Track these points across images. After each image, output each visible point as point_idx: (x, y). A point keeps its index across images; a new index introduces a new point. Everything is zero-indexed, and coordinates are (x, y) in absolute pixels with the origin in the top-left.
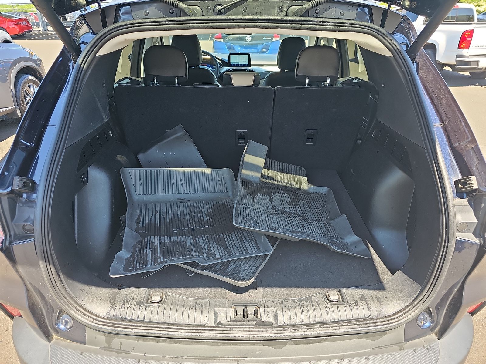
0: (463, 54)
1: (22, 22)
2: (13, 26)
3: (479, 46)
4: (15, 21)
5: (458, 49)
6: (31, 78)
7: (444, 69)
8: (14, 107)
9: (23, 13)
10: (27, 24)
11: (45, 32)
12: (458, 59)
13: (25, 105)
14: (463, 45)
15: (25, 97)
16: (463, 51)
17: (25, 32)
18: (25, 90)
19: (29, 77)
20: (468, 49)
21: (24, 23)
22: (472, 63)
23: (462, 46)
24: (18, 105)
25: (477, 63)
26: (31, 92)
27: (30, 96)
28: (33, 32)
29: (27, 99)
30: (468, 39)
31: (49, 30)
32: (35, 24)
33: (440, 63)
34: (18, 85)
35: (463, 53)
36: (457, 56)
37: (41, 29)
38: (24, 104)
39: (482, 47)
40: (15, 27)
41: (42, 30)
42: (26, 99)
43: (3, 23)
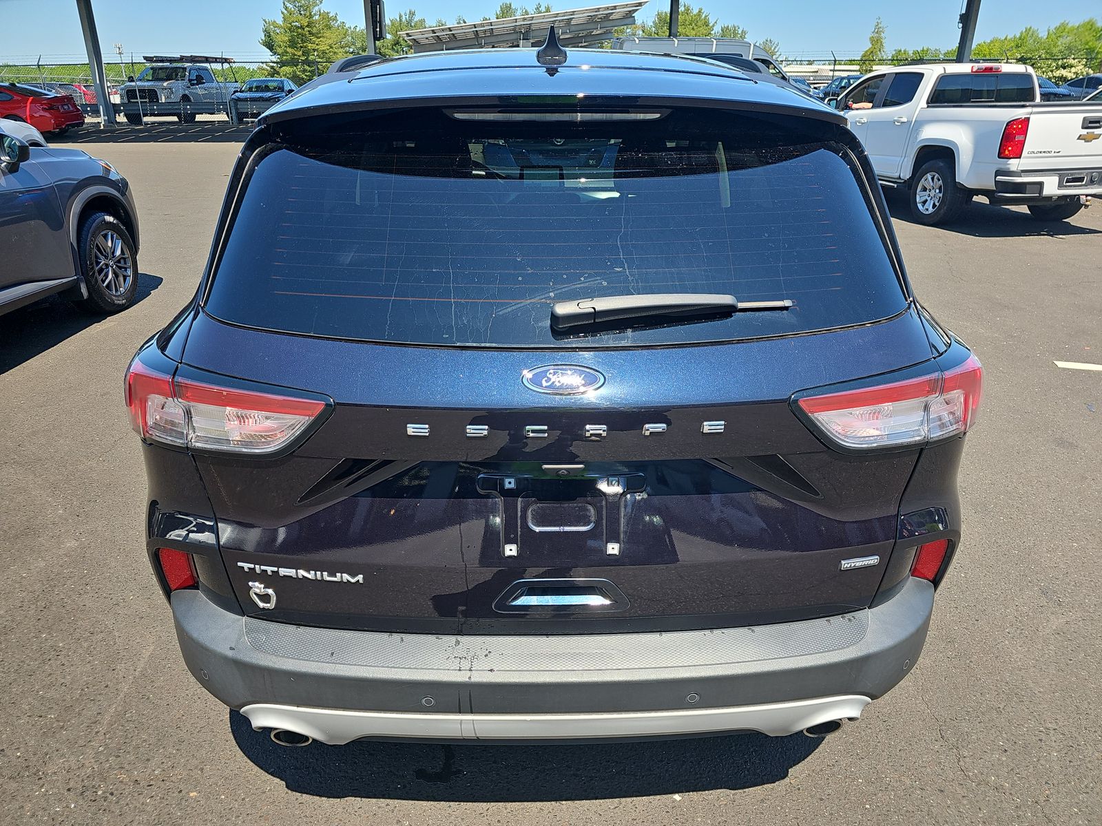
0: (1009, 168)
1: (62, 106)
2: (42, 113)
3: (1041, 152)
4: (45, 102)
5: (999, 157)
6: (110, 219)
7: (973, 200)
8: (76, 277)
9: (60, 85)
10: (71, 109)
11: (111, 126)
12: (999, 178)
13: (97, 274)
14: (1009, 151)
15: (97, 257)
16: (1008, 163)
17: (67, 125)
18: (97, 244)
19: (105, 217)
20: (1020, 158)
21: (66, 107)
22: (1028, 186)
23: (1007, 152)
24: (83, 274)
25: (1039, 186)
26: (109, 249)
27: (105, 256)
28: (84, 126)
29: (101, 262)
30: (1018, 138)
31: (119, 123)
32: (89, 109)
33: (963, 188)
34: (84, 233)
35: (1008, 166)
36: (998, 173)
37: (101, 119)
38: (94, 273)
39: (1049, 155)
40: (47, 115)
41: (103, 123)
42: (98, 263)
43: (19, 107)
